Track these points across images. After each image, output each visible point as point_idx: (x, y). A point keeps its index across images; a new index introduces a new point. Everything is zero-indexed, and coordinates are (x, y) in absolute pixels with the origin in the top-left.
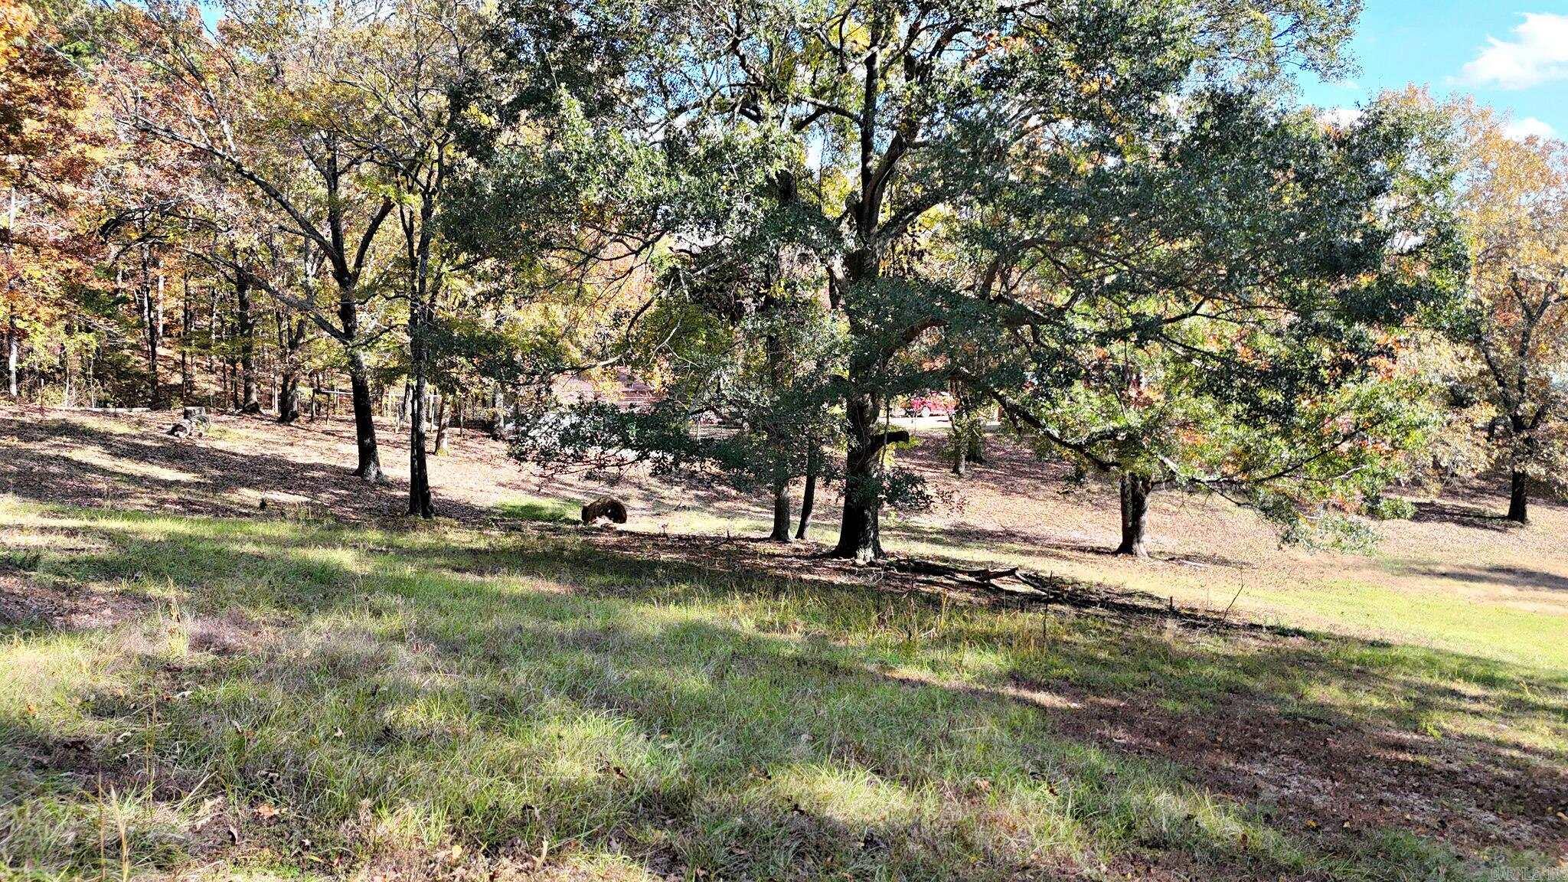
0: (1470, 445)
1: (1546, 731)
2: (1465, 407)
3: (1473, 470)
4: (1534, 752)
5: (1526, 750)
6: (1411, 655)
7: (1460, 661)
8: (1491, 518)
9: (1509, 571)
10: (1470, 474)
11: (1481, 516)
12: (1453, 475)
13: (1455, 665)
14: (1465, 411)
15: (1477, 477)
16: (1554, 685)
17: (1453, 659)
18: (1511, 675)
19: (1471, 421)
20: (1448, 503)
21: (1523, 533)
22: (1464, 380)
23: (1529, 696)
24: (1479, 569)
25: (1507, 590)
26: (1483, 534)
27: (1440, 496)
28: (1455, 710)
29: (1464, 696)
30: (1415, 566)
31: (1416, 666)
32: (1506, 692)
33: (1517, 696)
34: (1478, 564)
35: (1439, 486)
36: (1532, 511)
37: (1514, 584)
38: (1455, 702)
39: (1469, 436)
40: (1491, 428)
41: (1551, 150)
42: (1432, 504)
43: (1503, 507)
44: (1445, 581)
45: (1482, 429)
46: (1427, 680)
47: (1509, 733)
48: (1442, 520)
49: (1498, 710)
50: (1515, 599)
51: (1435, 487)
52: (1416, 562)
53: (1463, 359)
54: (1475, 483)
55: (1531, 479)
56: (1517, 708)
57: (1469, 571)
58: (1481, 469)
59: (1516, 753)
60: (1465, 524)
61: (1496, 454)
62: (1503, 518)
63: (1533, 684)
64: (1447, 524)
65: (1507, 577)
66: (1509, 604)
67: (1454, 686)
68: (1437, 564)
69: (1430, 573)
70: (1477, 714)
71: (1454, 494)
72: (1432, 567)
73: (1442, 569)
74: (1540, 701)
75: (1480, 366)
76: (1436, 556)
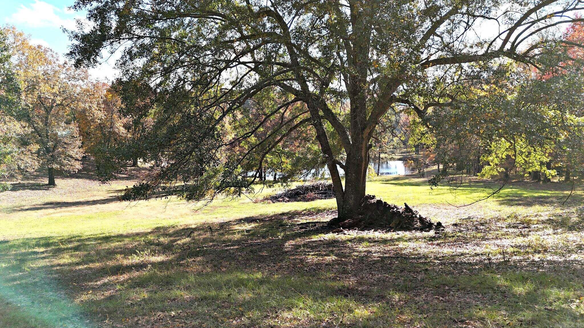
0: (31, 160)
1: (68, 257)
2: (28, 145)
3: (33, 169)
4: (64, 265)
5: (61, 266)
6: (17, 243)
7: (36, 240)
8: (43, 185)
9: (51, 203)
10: (32, 170)
11: (39, 185)
12: (27, 171)
13: (34, 242)
14: (28, 147)
15: (35, 171)
16: (70, 240)
17: (34, 240)
18: (55, 240)
19: (31, 150)
20: (26, 182)
21: (54, 189)
22: (26, 135)
23: (62, 246)
24: (40, 205)
25: (51, 211)
26: (41, 192)
27: (22, 180)
28: (35, 259)
29: (38, 253)
30: (16, 208)
31: (19, 246)
32: (53, 247)
33: (57, 247)
34: (39, 203)
35: (21, 176)
36: (57, 181)
37: (53, 208)
38: (35, 256)
39: (30, 156)
40: (38, 152)
41: (47, 51)
42: (19, 183)
43: (46, 181)
44: (28, 212)
45: (35, 153)
46: (23, 251)
47: (56, 261)
48: (24, 189)
49: (51, 254)
50: (54, 213)
51: (20, 177)
52: (16, 207)
53: (24, 127)
54: (35, 173)
55: (55, 170)
56: (58, 252)
57: (36, 206)
58: (36, 168)
59: (58, 268)
60: (33, 189)
61: (41, 162)
62: (47, 185)
63: (62, 242)
64: (26, 190)
65: (51, 206)
66: (52, 215)
67: (35, 250)
68: (24, 206)
69: (22, 210)
70: (44, 258)
71: (28, 178)
72: (22, 208)
73: (26, 207)
74: (65, 247)
75: (31, 130)
76: (23, 203)
